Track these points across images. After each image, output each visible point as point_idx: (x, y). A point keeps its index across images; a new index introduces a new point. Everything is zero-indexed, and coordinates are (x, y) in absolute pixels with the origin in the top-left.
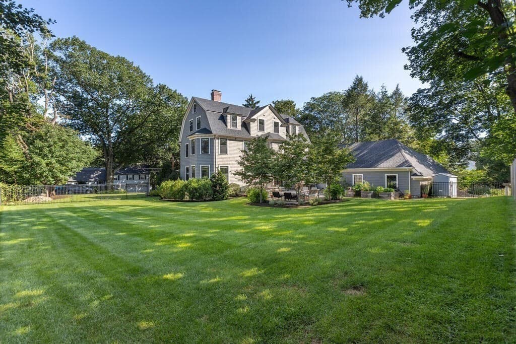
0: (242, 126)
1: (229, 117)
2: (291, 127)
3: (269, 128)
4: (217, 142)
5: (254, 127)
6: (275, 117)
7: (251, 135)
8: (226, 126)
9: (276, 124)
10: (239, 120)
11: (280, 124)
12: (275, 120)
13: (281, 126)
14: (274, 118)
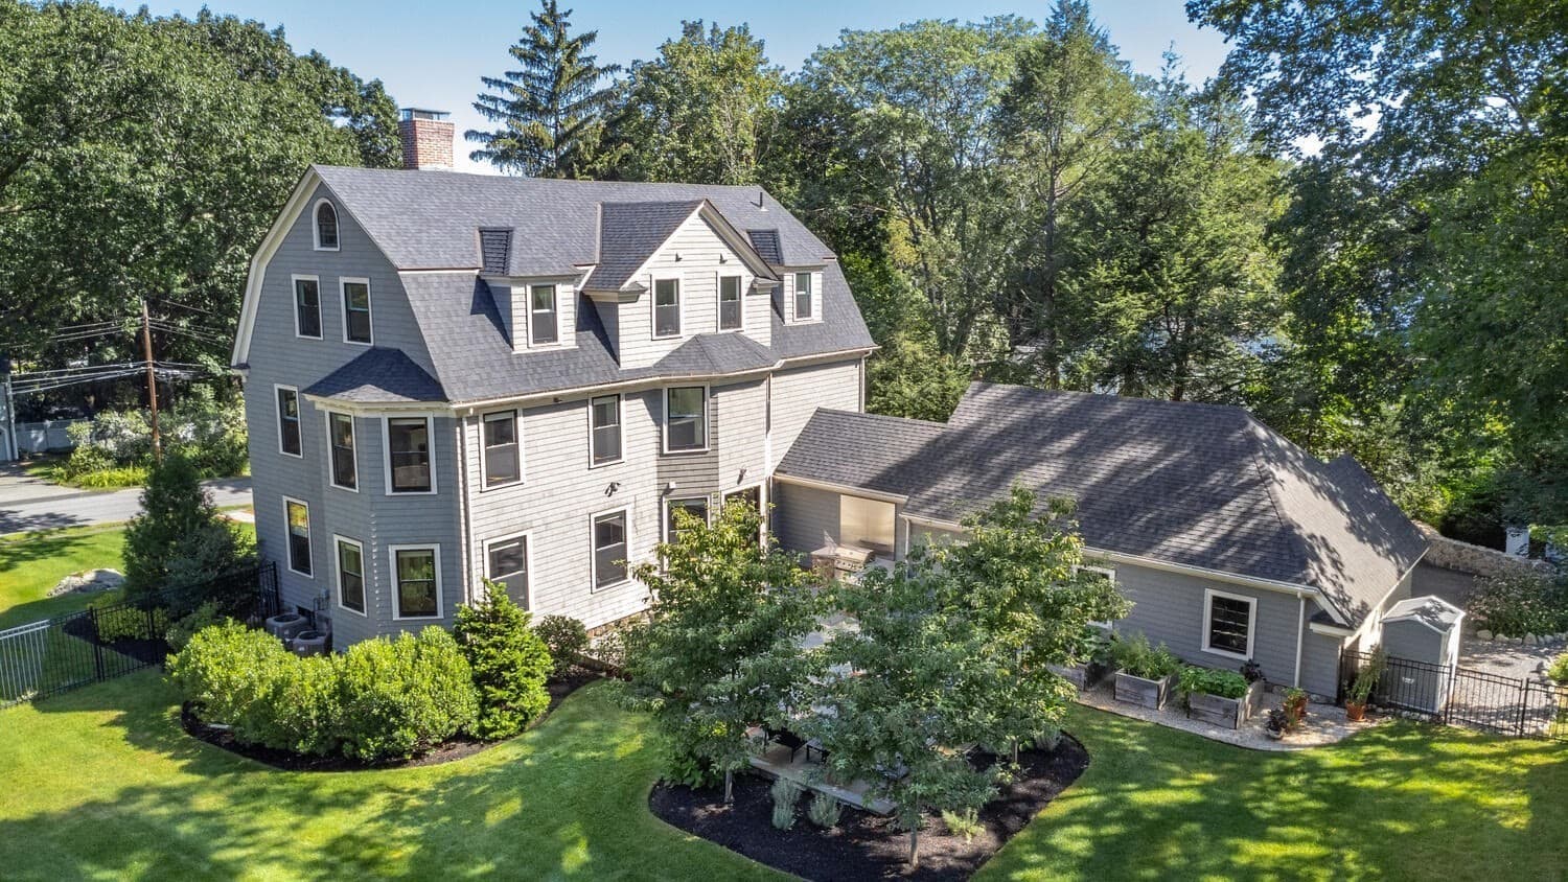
0: (580, 327)
1: (520, 300)
2: (790, 280)
3: (698, 315)
4: (473, 437)
5: (634, 321)
6: (727, 254)
7: (624, 366)
8: (508, 339)
9: (729, 287)
10: (565, 299)
11: (747, 279)
12: (725, 272)
13: (753, 291)
14: (722, 261)
